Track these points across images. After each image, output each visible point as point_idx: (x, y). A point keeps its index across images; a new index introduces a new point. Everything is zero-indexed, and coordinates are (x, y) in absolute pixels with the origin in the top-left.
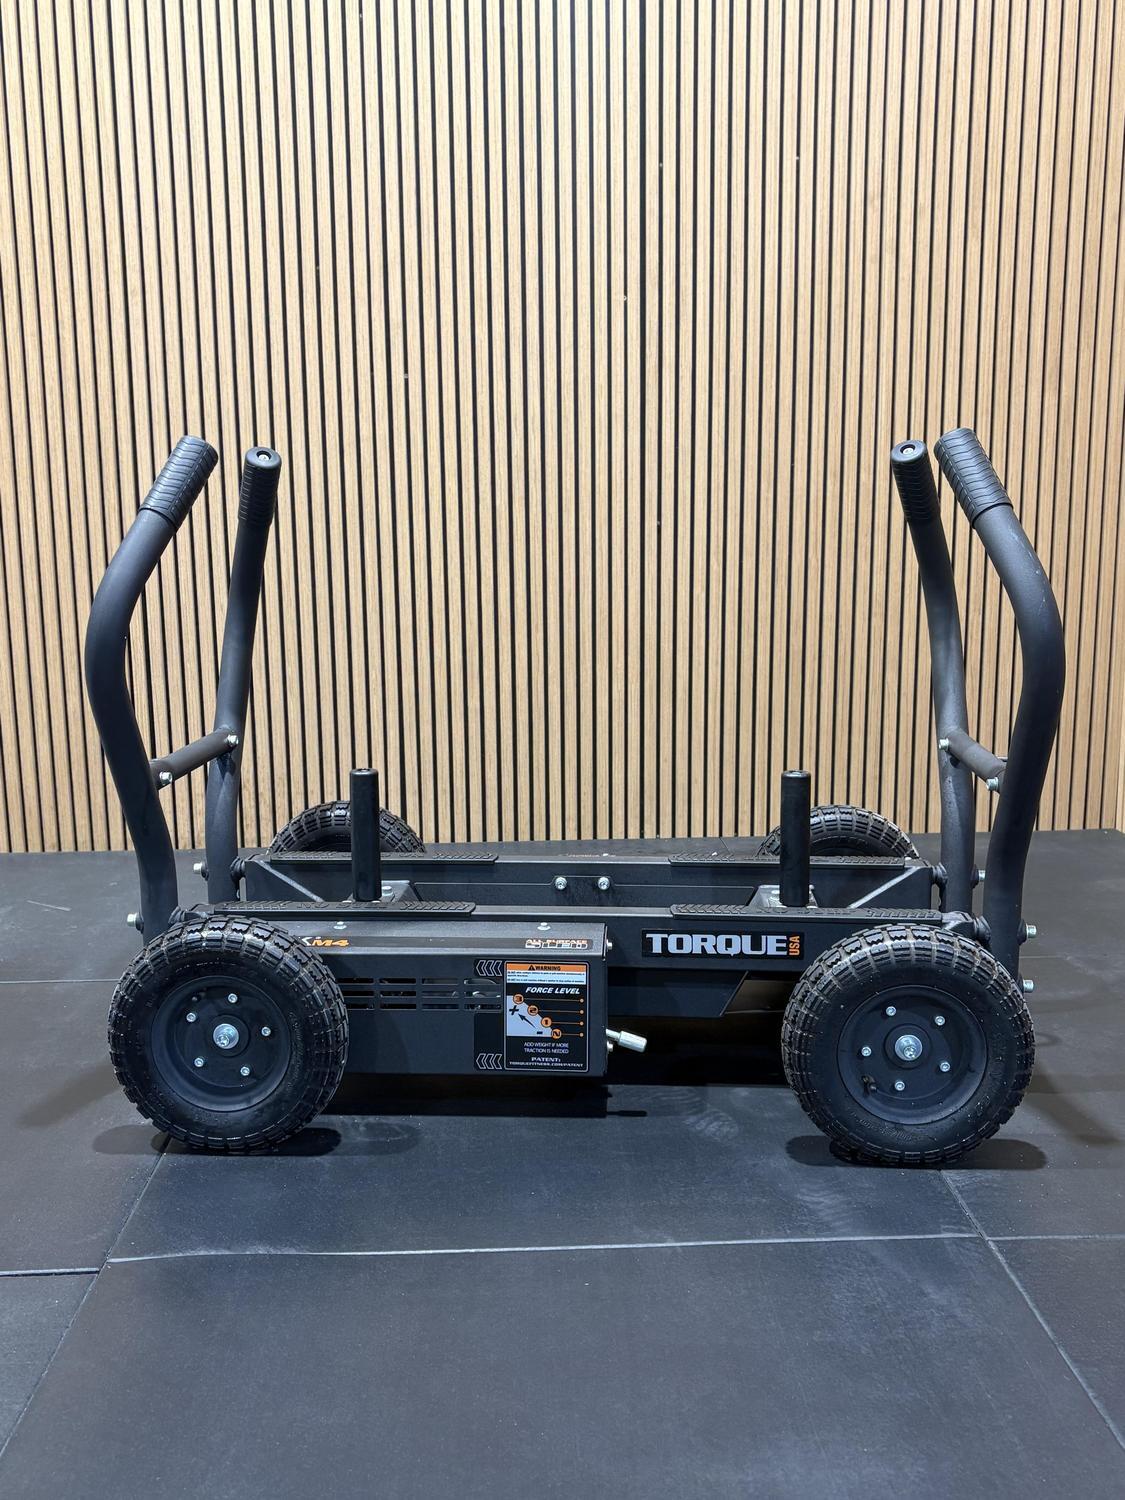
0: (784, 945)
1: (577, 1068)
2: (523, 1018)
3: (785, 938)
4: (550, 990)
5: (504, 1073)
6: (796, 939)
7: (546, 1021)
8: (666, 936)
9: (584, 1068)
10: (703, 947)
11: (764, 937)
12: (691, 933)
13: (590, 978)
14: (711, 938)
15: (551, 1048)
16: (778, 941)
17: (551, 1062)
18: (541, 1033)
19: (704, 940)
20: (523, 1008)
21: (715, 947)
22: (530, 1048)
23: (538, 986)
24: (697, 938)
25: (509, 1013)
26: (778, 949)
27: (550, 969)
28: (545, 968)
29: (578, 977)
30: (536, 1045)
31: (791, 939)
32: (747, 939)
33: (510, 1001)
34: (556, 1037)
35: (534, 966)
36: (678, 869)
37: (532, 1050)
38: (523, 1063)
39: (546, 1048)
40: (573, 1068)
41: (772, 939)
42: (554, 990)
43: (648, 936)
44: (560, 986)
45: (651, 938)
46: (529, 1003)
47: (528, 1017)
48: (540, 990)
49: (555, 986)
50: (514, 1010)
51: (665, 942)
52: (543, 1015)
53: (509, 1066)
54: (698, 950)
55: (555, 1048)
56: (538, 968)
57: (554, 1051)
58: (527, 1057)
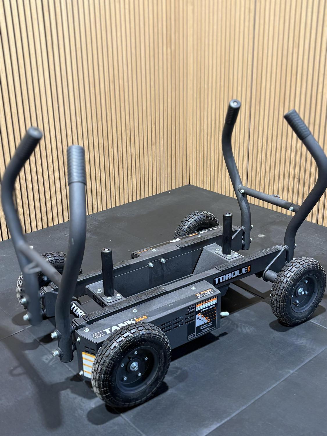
0: (247, 269)
3: (247, 267)
6: (249, 267)
7: (206, 318)
8: (219, 278)
10: (228, 277)
11: (242, 269)
12: (225, 275)
13: (218, 300)
14: (230, 274)
16: (246, 269)
17: (207, 330)
18: (205, 322)
19: (228, 275)
20: (200, 317)
21: (231, 276)
22: (202, 328)
23: (204, 309)
24: (227, 275)
25: (197, 320)
26: (246, 271)
28: (206, 302)
29: (214, 301)
30: (204, 326)
32: (238, 271)
33: (197, 316)
35: (203, 303)
38: (200, 333)
41: (244, 269)
42: (208, 308)
43: (215, 279)
44: (210, 306)
45: (216, 280)
46: (202, 315)
47: (202, 319)
51: (219, 279)
53: (196, 336)
54: (227, 279)
57: (208, 326)
58: (201, 331)
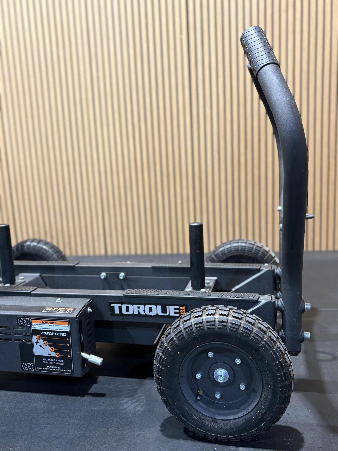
0: (178, 311)
1: (68, 372)
2: (41, 346)
3: (178, 307)
4: (52, 334)
5: (35, 373)
6: (183, 308)
7: (52, 349)
8: (120, 305)
9: (71, 372)
10: (138, 311)
11: (167, 307)
12: (132, 304)
13: (70, 328)
14: (142, 306)
15: (55, 362)
16: (175, 309)
17: (56, 369)
18: (50, 354)
19: (139, 308)
20: (41, 342)
21: (144, 311)
22: (46, 361)
23: (47, 331)
24: (136, 306)
25: (35, 344)
26: (175, 313)
27: (51, 323)
28: (49, 323)
29: (65, 327)
30: (49, 360)
31: (181, 308)
32: (159, 307)
33: (35, 338)
34: (57, 357)
35: (44, 321)
36: (156, 270)
37: (47, 363)
38: (43, 369)
39: (53, 362)
40: (66, 372)
41: (172, 308)
42: (54, 334)
43: (112, 305)
44: (57, 332)
45: (114, 306)
46: (44, 340)
47: (43, 346)
48: (48, 333)
49: (55, 332)
50: (37, 343)
51: (120, 308)
52: (50, 346)
53: (37, 369)
54: (136, 313)
55: (57, 362)
56: (46, 322)
57: (57, 363)
58: (45, 366)
